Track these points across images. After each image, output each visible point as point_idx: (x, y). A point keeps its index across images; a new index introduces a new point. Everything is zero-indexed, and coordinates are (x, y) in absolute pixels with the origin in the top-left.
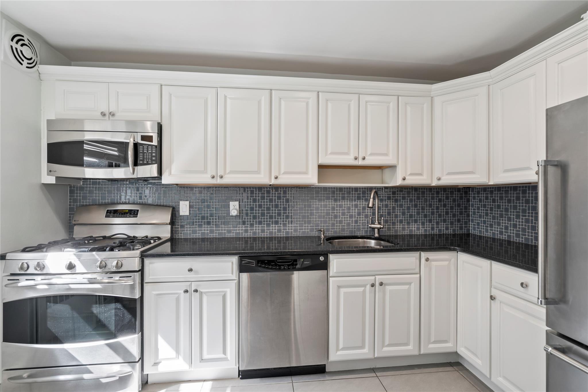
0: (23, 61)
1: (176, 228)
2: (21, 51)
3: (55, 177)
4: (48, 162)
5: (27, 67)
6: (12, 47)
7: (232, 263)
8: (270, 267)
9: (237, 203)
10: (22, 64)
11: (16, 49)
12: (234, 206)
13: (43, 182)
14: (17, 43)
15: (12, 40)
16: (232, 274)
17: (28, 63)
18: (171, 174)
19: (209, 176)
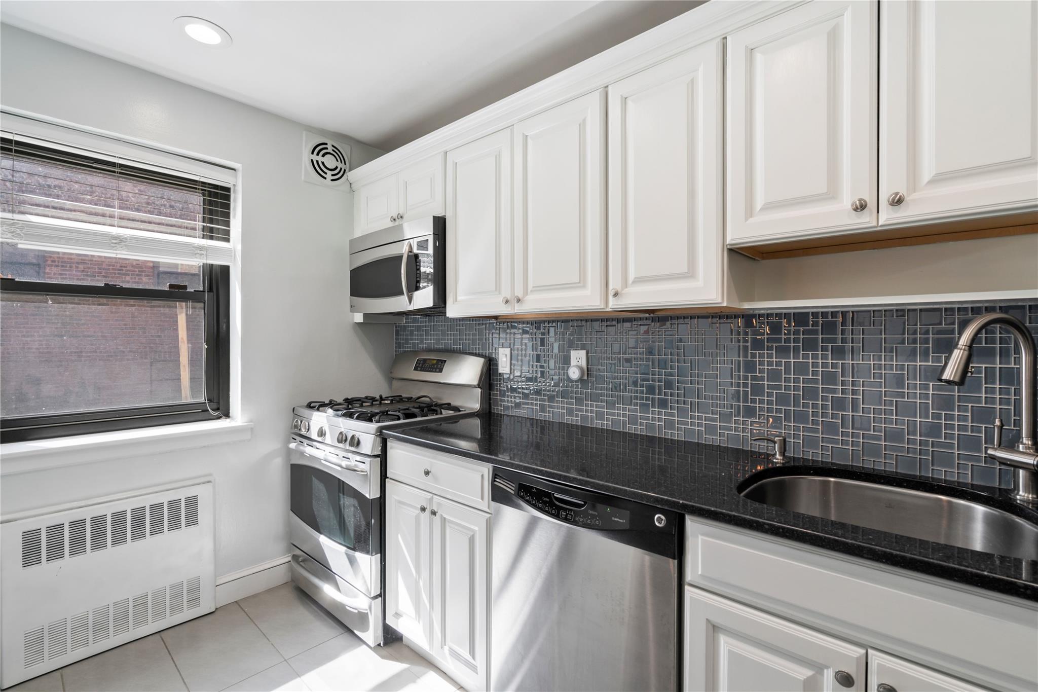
0: (326, 173)
1: (494, 394)
2: (323, 163)
3: (362, 314)
4: (351, 295)
5: (332, 180)
6: (312, 160)
7: (482, 476)
8: (540, 505)
9: (583, 353)
10: (325, 178)
11: (317, 162)
12: (578, 359)
13: (355, 321)
14: (318, 154)
15: (313, 153)
16: (482, 498)
17: (333, 175)
18: (456, 301)
19: (500, 299)
